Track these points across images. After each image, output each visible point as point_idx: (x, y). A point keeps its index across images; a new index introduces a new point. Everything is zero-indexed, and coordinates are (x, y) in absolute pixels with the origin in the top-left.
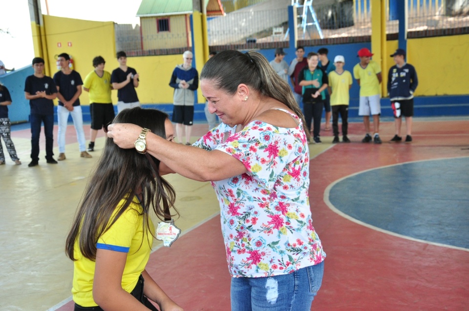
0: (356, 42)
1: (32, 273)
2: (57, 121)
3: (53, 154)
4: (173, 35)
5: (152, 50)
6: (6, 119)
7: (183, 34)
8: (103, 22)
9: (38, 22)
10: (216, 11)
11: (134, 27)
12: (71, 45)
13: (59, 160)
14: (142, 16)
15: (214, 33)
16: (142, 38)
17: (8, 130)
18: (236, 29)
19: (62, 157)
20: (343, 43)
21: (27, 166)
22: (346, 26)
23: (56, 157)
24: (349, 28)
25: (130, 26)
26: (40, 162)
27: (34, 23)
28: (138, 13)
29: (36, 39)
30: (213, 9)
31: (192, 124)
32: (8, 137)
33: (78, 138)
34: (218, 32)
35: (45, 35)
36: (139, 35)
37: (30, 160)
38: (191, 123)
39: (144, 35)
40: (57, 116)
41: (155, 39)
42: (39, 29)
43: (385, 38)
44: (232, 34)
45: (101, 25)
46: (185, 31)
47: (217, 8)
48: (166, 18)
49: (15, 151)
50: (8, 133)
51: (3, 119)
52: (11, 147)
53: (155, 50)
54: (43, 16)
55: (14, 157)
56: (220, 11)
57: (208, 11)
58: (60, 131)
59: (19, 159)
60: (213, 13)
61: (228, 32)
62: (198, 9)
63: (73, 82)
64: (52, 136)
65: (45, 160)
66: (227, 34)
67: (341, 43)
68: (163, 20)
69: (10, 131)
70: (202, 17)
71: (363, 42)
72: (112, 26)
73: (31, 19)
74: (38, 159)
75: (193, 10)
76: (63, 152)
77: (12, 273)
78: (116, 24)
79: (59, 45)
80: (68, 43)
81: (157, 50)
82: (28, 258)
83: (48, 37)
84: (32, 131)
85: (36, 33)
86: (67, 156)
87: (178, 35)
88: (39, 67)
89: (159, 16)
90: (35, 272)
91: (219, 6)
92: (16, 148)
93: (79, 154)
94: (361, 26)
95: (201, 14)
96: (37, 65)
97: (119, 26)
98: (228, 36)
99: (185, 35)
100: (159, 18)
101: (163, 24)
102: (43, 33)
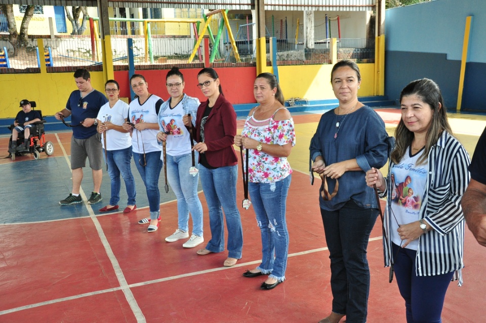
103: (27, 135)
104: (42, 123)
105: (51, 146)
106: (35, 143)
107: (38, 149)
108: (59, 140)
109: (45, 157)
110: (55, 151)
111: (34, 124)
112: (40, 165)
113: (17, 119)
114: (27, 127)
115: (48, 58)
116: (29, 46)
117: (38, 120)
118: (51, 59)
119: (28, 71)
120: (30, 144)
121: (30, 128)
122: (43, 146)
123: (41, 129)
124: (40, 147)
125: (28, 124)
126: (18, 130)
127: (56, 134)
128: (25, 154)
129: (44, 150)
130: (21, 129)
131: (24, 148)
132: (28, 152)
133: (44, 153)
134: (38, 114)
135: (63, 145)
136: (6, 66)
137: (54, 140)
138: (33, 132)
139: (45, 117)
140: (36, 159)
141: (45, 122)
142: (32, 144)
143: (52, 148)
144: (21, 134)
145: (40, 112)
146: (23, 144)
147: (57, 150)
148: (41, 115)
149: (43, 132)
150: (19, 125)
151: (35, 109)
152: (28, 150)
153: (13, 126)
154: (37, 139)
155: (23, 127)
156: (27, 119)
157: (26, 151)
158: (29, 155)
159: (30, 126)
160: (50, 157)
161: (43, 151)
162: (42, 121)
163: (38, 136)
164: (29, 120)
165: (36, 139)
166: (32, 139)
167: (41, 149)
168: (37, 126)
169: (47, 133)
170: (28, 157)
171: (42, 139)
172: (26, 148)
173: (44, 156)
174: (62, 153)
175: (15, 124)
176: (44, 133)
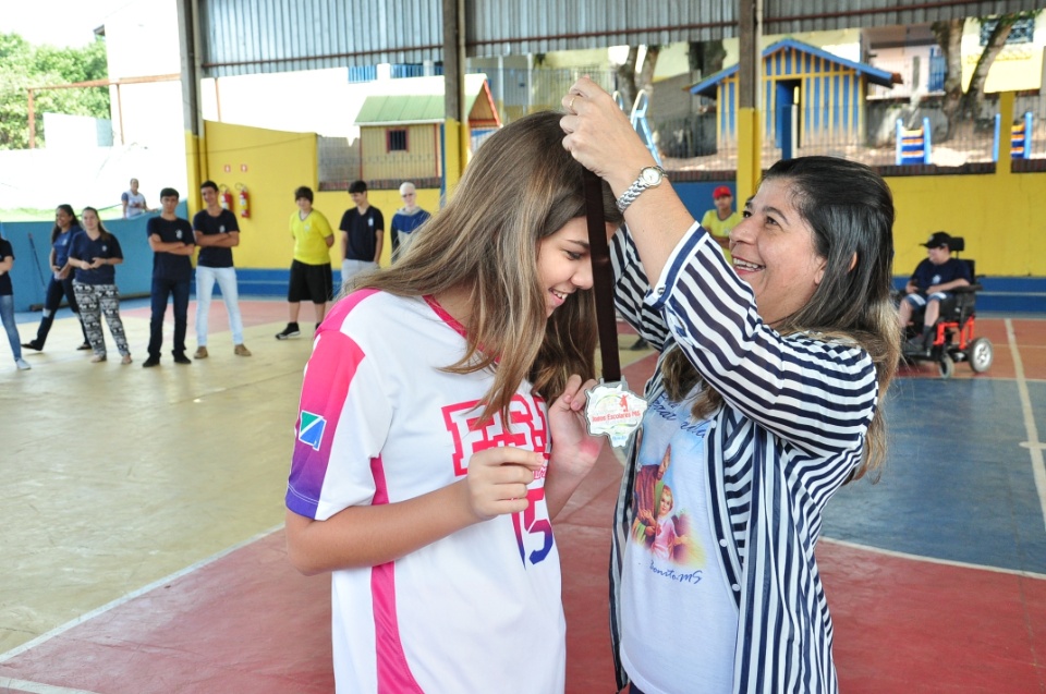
0: (713, 180)
1: (78, 550)
2: (194, 292)
3: (185, 348)
4: (411, 157)
5: (377, 181)
6: (111, 287)
7: (428, 156)
8: (298, 134)
9: (196, 132)
10: (486, 120)
11: (350, 143)
12: (246, 170)
13: (196, 358)
14: (363, 124)
16: (361, 160)
17: (114, 304)
19: (202, 353)
20: (692, 181)
21: (141, 366)
22: (702, 155)
23: (190, 352)
24: (707, 158)
25: (345, 139)
26: (162, 360)
27: (190, 132)
28: (357, 121)
29: (192, 159)
30: (483, 116)
32: (116, 316)
33: (230, 322)
35: (206, 153)
36: (357, 156)
37: (146, 356)
39: (366, 155)
40: (195, 285)
41: (382, 163)
42: (197, 142)
43: (759, 175)
45: (296, 138)
46: (432, 152)
47: (489, 116)
48: (403, 129)
49: (125, 338)
50: (114, 311)
51: (106, 286)
52: (119, 333)
53: (380, 181)
54: (205, 122)
55: (123, 348)
56: (494, 120)
57: (472, 120)
58: (199, 310)
59: (129, 354)
60: (483, 124)
62: (454, 116)
63: (222, 230)
64: (185, 317)
65: (172, 358)
67: (687, 181)
68: (396, 133)
69: (118, 306)
70: (460, 130)
71: (724, 180)
72: (313, 139)
73: (186, 127)
74: (160, 355)
75: (445, 118)
76: (203, 344)
77: (47, 549)
78: (321, 136)
79: (228, 169)
80: (242, 166)
81: (385, 181)
82: (81, 523)
83: (210, 156)
84: (153, 309)
85: (191, 149)
86: (210, 352)
87: (420, 157)
88: (169, 203)
89: (392, 126)
90: (84, 549)
91: (492, 112)
92: (127, 334)
93: (232, 350)
94: (727, 155)
95: (458, 123)
96: (167, 200)
97: (324, 139)
99: (432, 157)
100: (392, 129)
101: (398, 139)
102: (202, 150)
103: (932, 317)
104: (971, 292)
105: (987, 349)
106: (949, 337)
107: (953, 353)
108: (1011, 337)
109: (968, 376)
110: (994, 361)
111: (953, 292)
112: (950, 394)
113: (915, 276)
114: (936, 298)
115: (1019, 139)
116: (983, 115)
117: (963, 283)
118: (1028, 143)
119: (967, 169)
120: (936, 339)
121: (941, 301)
122: (966, 348)
123: (967, 304)
124: (957, 350)
125: (938, 293)
126: (913, 303)
127: (1008, 322)
128: (923, 362)
129: (968, 358)
130: (919, 300)
131: (919, 347)
132: (925, 358)
133: (966, 365)
134: (965, 268)
135: (1021, 351)
136: (922, 160)
137: (997, 337)
138: (946, 311)
139: (983, 276)
140: (943, 376)
141: (980, 289)
142: (941, 339)
143: (988, 357)
144: (918, 313)
145: (970, 264)
146: (919, 338)
147: (1001, 361)
148: (972, 271)
149: (970, 314)
150: (917, 292)
151: (963, 255)
152: (928, 354)
153: (904, 294)
154: (954, 328)
155: (926, 297)
156: (937, 279)
157: (922, 354)
158: (931, 365)
159: (943, 296)
160: (979, 378)
161: (964, 360)
162: (973, 287)
163: (958, 321)
164: (942, 282)
165: (953, 330)
166: (941, 328)
167: (961, 355)
168: (959, 298)
169: (981, 319)
170: (925, 370)
171: (966, 330)
172: (925, 349)
173: (965, 371)
174: (1012, 372)
175: (909, 288)
176: (974, 317)
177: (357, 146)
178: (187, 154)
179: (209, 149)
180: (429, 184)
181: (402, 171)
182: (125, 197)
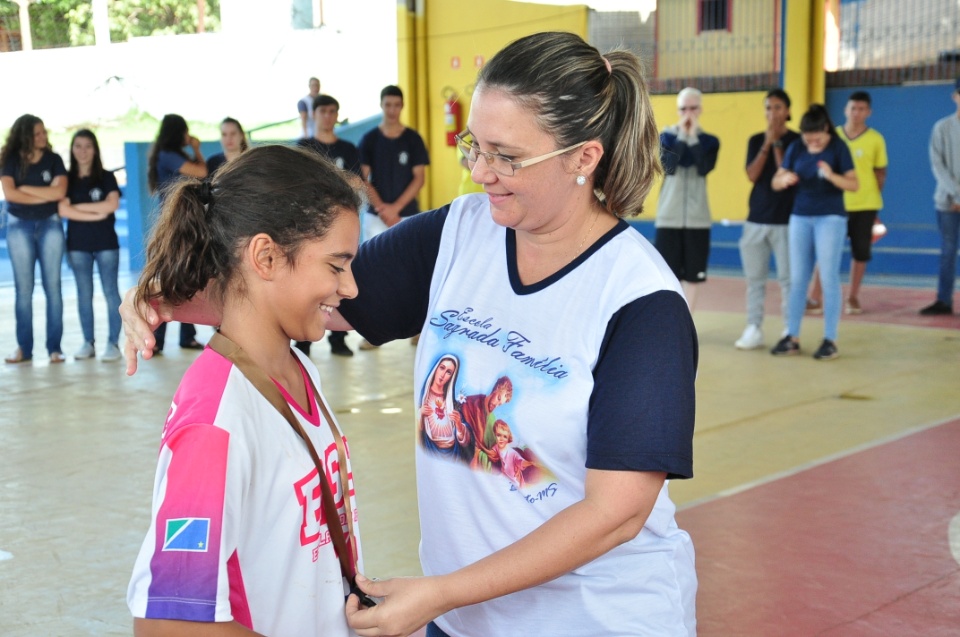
4: (733, 40)
5: (676, 80)
7: (761, 38)
8: (561, 8)
11: (644, 18)
15: (876, 34)
16: (655, 48)
18: (945, 22)
25: (636, 15)
27: (403, 8)
29: (405, 47)
31: (703, 280)
34: (888, 30)
35: (426, 38)
36: (651, 40)
38: (701, 275)
39: (663, 37)
41: (686, 51)
42: (413, 23)
44: (929, 35)
45: (557, 14)
46: (767, 31)
61: (916, 30)
63: (403, 158)
66: (912, 36)
68: (710, 3)
72: (583, 16)
78: (594, 10)
79: (455, 63)
80: (476, 59)
83: (432, 44)
85: (405, 33)
87: (747, 40)
96: (323, 111)
97: (600, 16)
98: (916, 42)
101: (713, 11)
102: (420, 33)
177: (652, 24)
178: (399, 40)
179: (431, 32)
180: (759, 83)
181: (719, 63)
182: (303, 107)
